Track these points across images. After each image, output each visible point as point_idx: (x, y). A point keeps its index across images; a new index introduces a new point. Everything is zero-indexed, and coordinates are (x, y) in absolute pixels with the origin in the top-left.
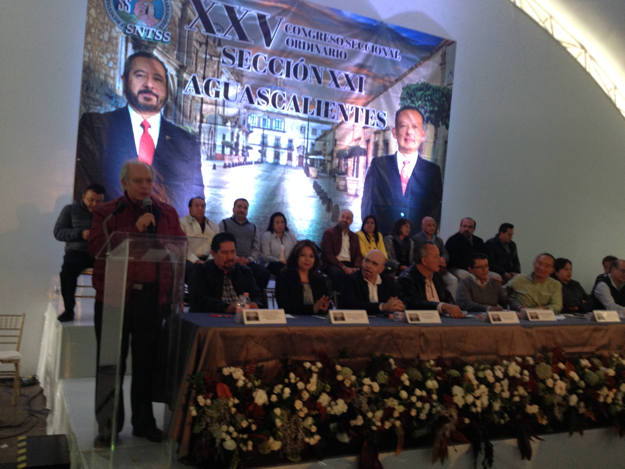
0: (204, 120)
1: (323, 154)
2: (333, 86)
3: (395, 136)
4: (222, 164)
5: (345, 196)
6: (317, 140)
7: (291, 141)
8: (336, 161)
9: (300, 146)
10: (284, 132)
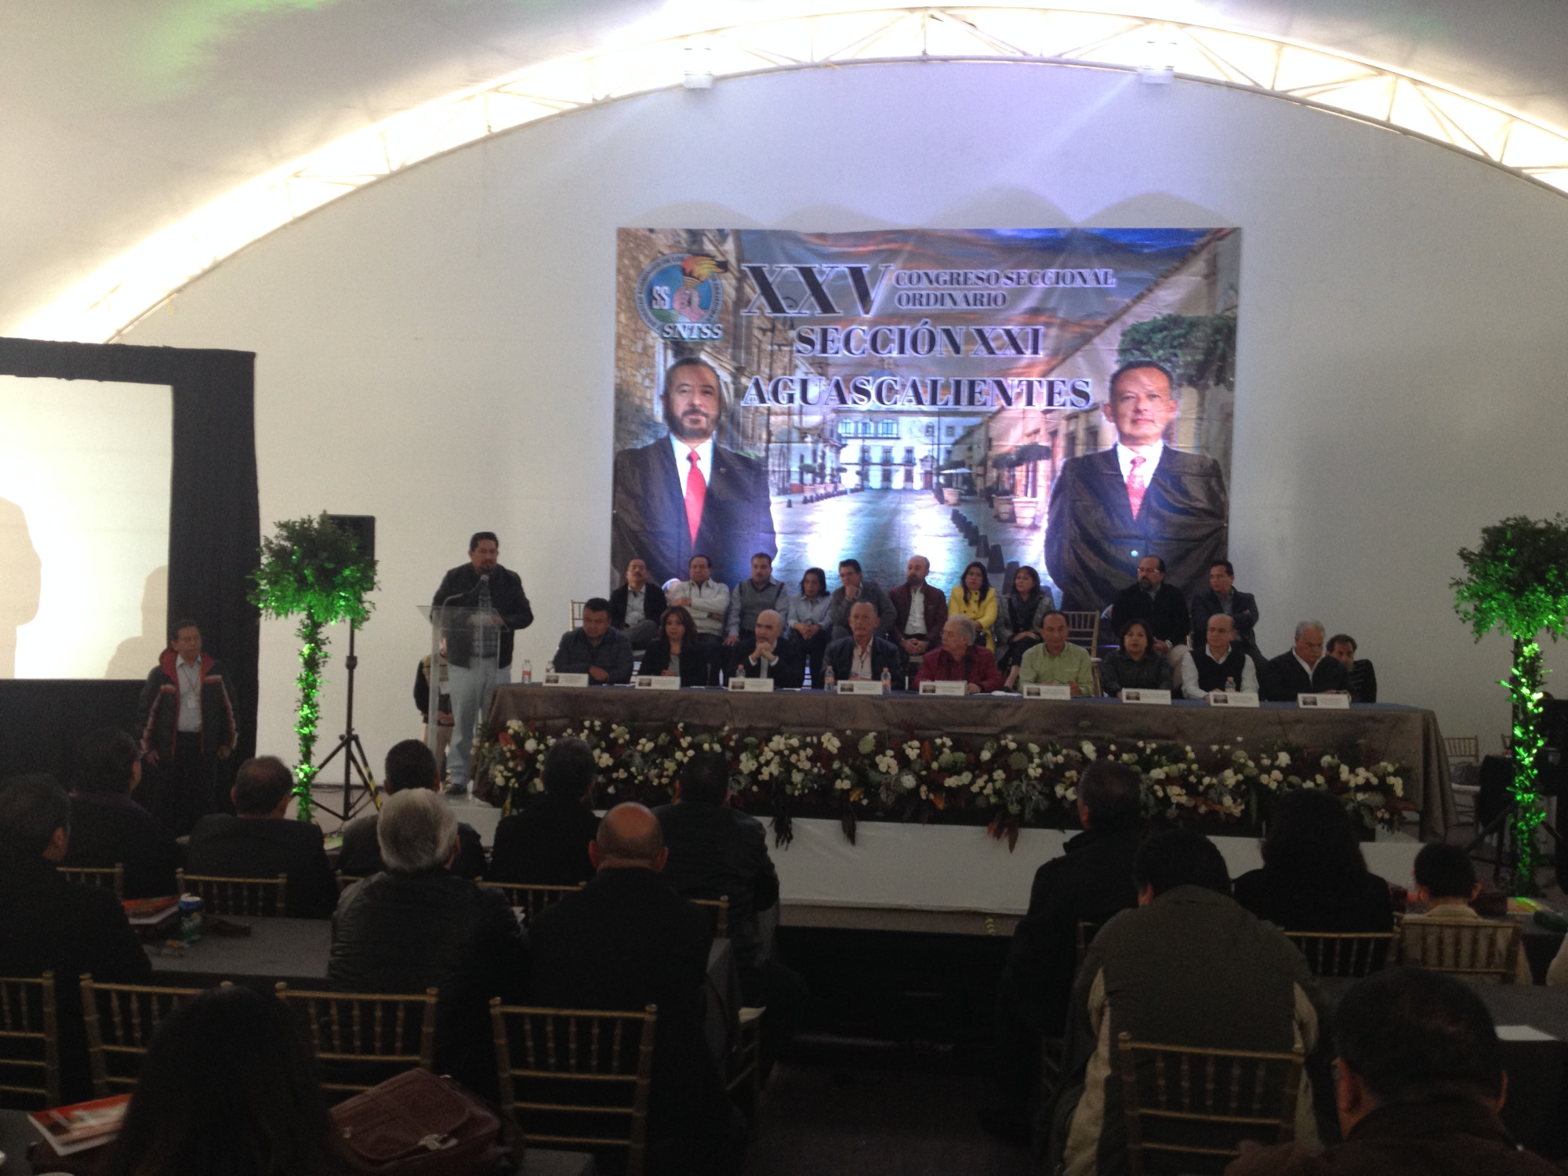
0: (773, 439)
1: (967, 464)
2: (983, 352)
3: (1111, 419)
4: (800, 498)
5: (1012, 530)
6: (956, 443)
7: (909, 451)
8: (993, 474)
9: (926, 457)
10: (898, 438)
